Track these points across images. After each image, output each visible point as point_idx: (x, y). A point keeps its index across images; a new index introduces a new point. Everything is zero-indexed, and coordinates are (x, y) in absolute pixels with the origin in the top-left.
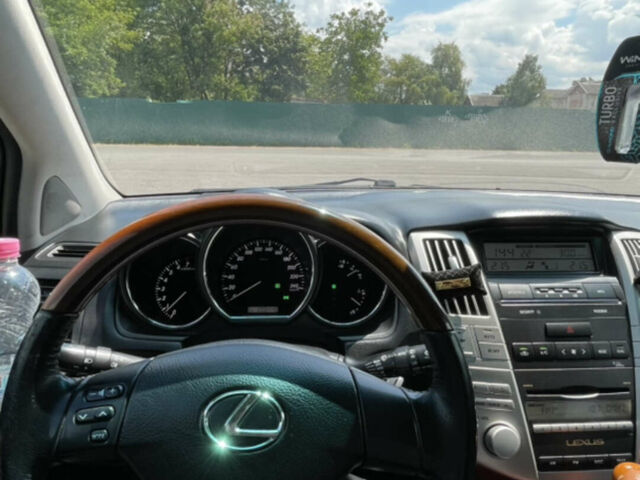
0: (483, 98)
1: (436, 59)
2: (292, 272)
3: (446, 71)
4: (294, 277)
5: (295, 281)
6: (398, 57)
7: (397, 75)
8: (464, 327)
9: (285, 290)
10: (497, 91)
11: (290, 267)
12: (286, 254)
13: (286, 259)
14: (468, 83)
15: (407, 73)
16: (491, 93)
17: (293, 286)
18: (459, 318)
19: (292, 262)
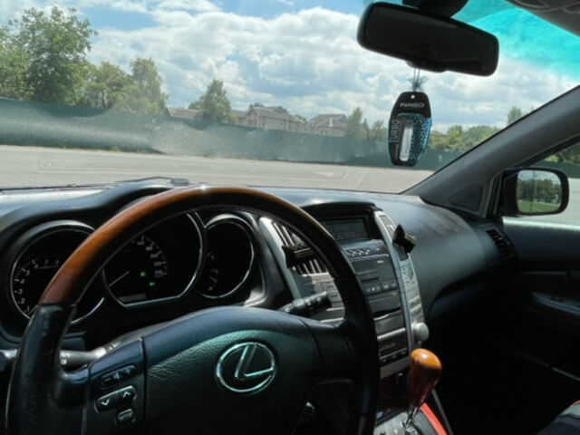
0: (180, 111)
1: (135, 71)
2: (155, 260)
3: (145, 83)
4: (157, 264)
5: (159, 268)
6: (98, 64)
7: (98, 81)
8: (314, 282)
9: (150, 277)
10: (192, 106)
11: (153, 256)
12: (148, 244)
13: (148, 248)
14: (167, 97)
15: (108, 80)
16: (186, 108)
17: (157, 272)
18: (309, 277)
19: (155, 251)
